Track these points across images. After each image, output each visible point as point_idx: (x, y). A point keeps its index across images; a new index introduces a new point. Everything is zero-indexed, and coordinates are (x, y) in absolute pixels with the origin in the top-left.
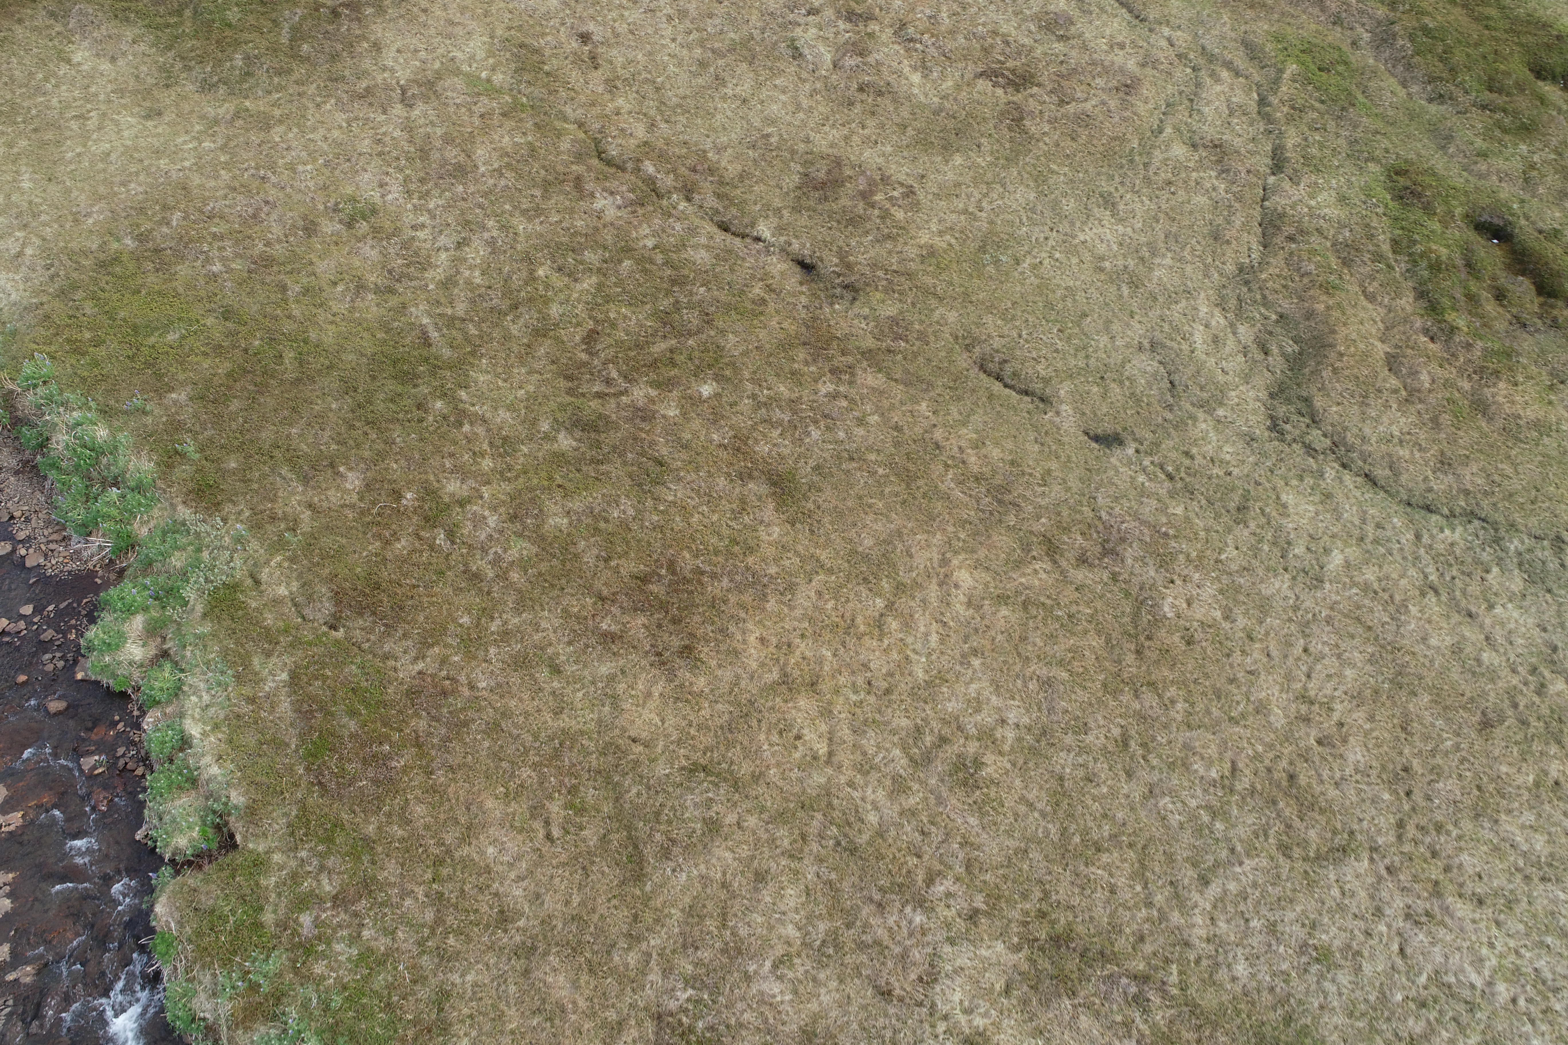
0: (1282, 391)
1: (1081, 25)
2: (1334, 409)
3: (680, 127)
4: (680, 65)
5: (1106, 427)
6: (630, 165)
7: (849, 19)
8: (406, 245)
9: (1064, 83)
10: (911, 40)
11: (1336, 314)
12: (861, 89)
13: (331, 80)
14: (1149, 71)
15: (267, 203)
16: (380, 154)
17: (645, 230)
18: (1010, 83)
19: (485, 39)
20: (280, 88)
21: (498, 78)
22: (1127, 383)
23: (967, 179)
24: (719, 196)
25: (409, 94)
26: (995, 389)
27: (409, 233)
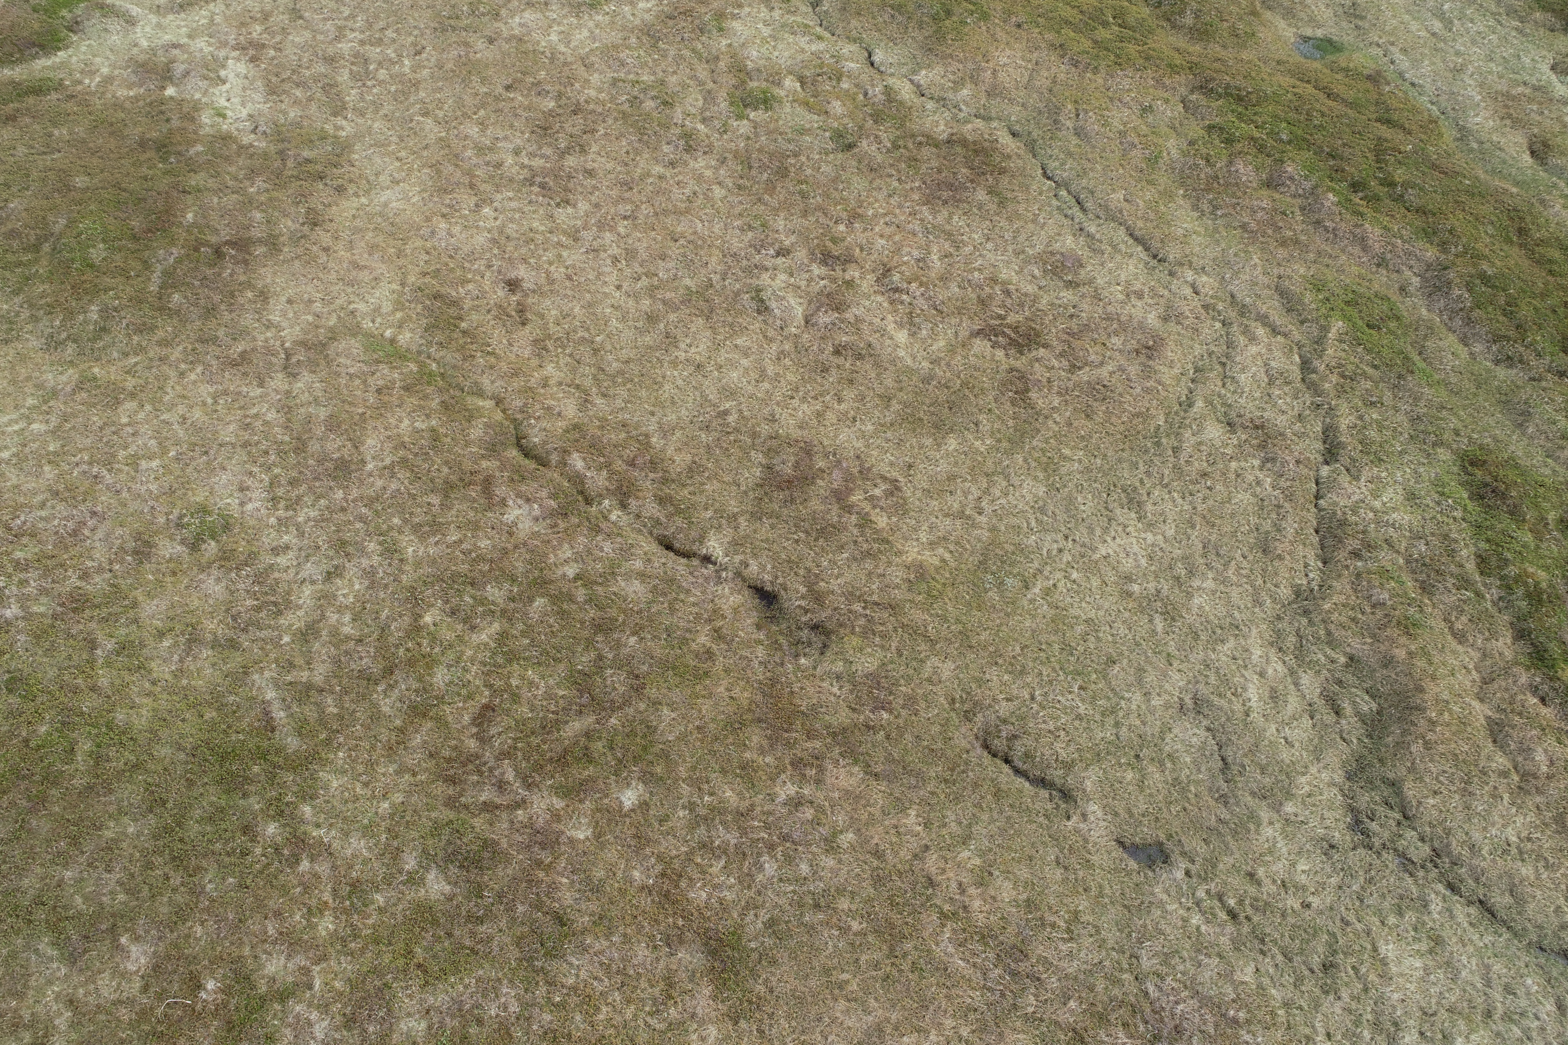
0: (1362, 769)
1: (1090, 269)
2: (1431, 801)
3: (619, 403)
4: (624, 319)
5: (1147, 833)
6: (554, 458)
7: (823, 262)
8: (259, 578)
9: (1076, 344)
10: (896, 290)
11: (1421, 663)
12: (837, 352)
13: (202, 341)
14: (1172, 326)
15: (94, 514)
16: (246, 445)
17: (566, 552)
18: (1013, 343)
19: (394, 286)
20: (140, 350)
21: (405, 338)
22: (1169, 765)
23: (964, 471)
24: (661, 501)
25: (294, 360)
26: (1003, 779)
27: (268, 559)
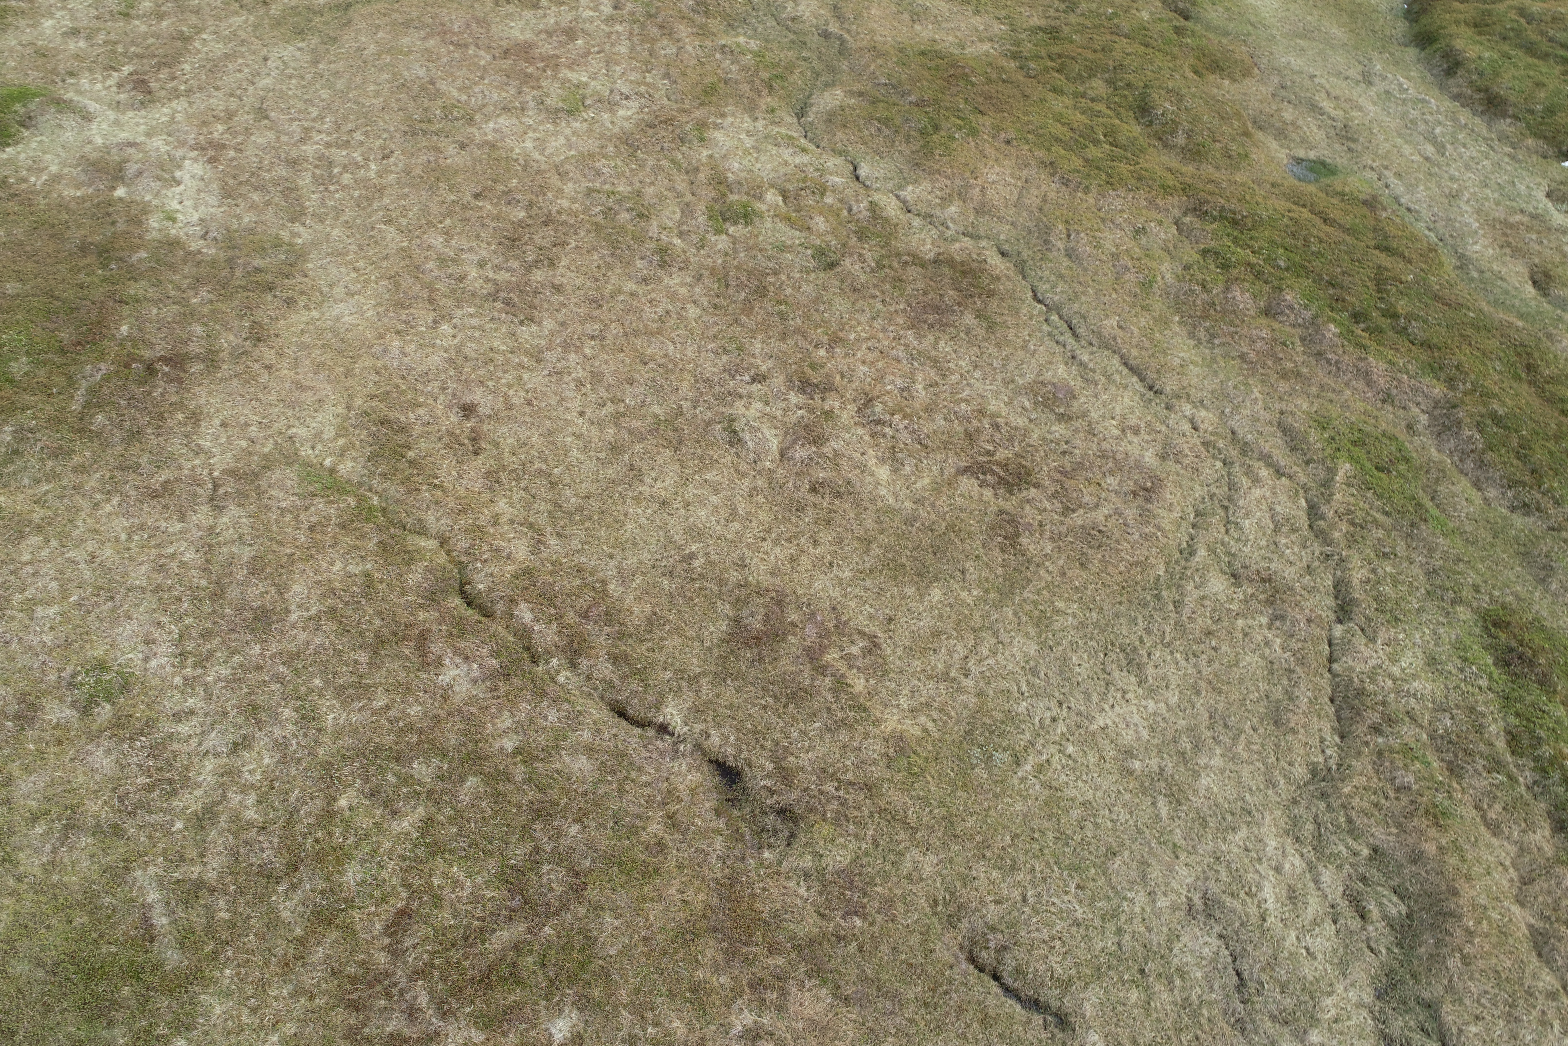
0: (1392, 987)
1: (1084, 400)
3: (576, 544)
4: (585, 449)
6: (500, 608)
7: (802, 390)
9: (1069, 483)
10: (879, 422)
12: (814, 490)
13: (122, 468)
14: (1171, 466)
17: (506, 721)
18: (1002, 481)
19: (340, 410)
20: (55, 476)
21: (347, 468)
23: (949, 626)
24: (616, 659)
25: (221, 491)
26: (991, 1001)
27: (167, 727)
